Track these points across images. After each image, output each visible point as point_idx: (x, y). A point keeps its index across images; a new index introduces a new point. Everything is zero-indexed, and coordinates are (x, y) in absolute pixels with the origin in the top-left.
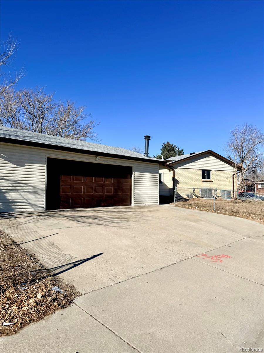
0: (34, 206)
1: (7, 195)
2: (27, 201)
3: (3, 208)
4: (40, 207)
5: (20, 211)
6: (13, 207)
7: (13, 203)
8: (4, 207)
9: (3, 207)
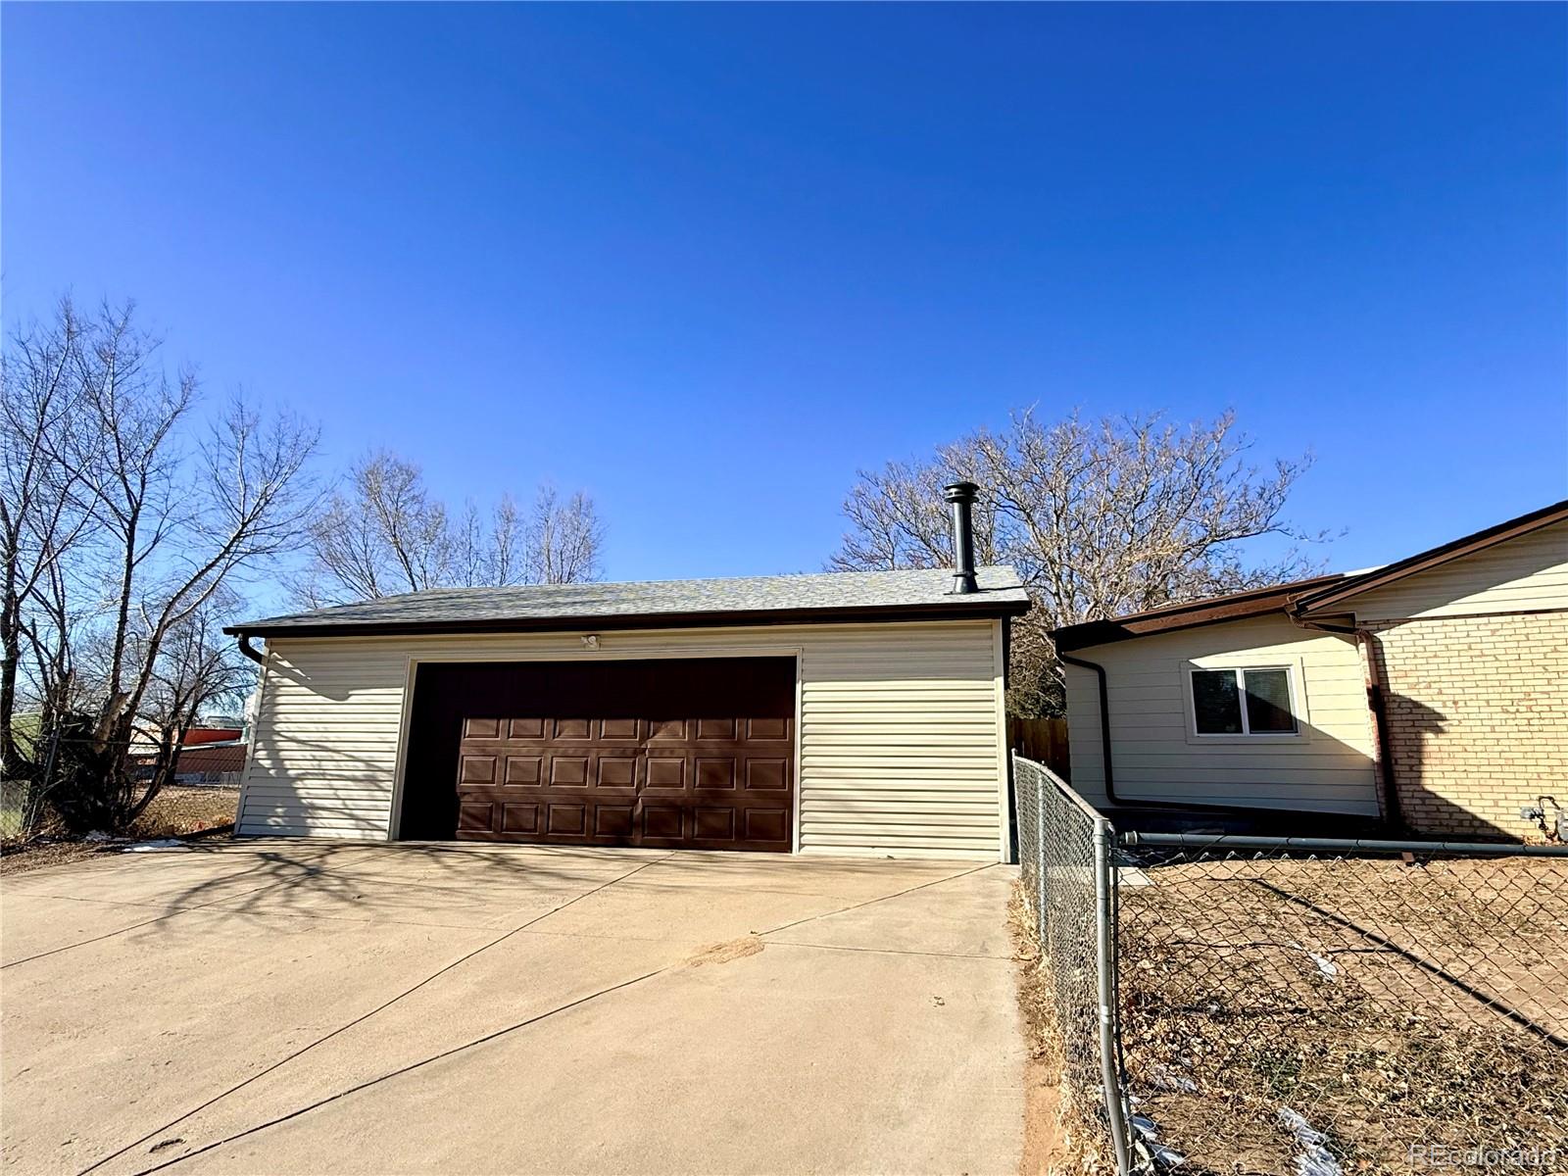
0: (363, 824)
1: (299, 784)
2: (345, 805)
3: (283, 824)
4: (376, 826)
5: (322, 835)
6: (309, 821)
7: (310, 811)
8: (286, 819)
9: (285, 821)
